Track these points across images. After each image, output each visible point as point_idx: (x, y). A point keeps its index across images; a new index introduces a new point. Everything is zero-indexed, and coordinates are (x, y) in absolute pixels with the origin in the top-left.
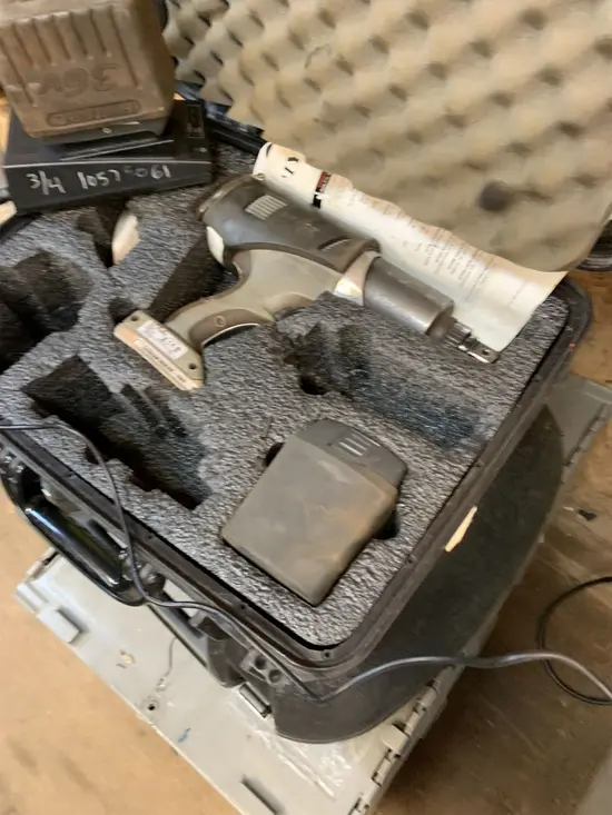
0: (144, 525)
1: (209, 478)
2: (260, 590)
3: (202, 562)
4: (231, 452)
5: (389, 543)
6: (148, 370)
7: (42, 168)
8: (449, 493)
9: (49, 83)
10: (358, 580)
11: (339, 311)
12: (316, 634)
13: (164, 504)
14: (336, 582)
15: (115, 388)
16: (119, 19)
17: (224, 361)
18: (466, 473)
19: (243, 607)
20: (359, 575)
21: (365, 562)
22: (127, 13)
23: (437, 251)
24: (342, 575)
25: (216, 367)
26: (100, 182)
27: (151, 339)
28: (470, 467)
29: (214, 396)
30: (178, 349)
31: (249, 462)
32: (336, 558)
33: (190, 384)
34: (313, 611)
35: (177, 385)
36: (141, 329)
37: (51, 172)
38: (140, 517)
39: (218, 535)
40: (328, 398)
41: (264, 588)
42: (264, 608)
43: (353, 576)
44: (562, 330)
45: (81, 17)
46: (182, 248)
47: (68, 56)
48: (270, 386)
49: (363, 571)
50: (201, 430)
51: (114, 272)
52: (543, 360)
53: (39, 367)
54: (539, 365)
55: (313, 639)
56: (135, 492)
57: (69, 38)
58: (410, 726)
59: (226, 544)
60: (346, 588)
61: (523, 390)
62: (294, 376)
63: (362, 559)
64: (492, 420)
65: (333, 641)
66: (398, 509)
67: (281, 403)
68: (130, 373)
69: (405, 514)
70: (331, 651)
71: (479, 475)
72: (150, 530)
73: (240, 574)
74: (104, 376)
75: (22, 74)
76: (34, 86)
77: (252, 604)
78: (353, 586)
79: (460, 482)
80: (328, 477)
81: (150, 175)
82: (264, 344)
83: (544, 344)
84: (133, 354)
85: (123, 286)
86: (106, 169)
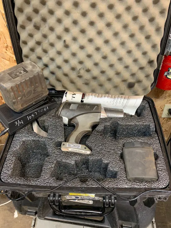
5: (159, 159)
7: (18, 119)
8: (159, 144)
9: (23, 96)
10: (161, 169)
11: (107, 120)
12: (163, 185)
13: (110, 180)
14: (157, 173)
17: (93, 143)
18: (159, 138)
20: (160, 168)
21: (158, 165)
23: (115, 101)
24: (157, 170)
26: (32, 117)
27: (71, 147)
30: (79, 146)
31: (119, 161)
33: (89, 152)
34: (159, 181)
35: (86, 154)
36: (67, 146)
37: (20, 120)
39: (127, 179)
41: (146, 183)
42: (150, 187)
48: (108, 142)
50: (102, 160)
52: (151, 112)
55: (164, 187)
60: (160, 173)
64: (153, 127)
65: (167, 184)
67: (113, 145)
68: (74, 157)
70: (169, 186)
73: (138, 184)
76: (19, 98)
77: (147, 188)
78: (161, 171)
79: (159, 141)
81: (44, 110)
82: (98, 135)
84: (71, 152)
85: (54, 139)
86: (33, 113)
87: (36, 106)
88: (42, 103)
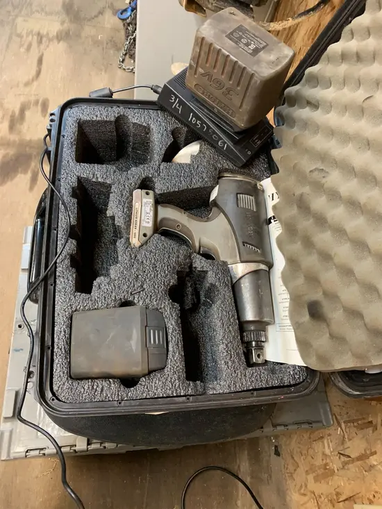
0: (55, 278)
1: (95, 286)
2: (61, 349)
3: (56, 315)
4: (114, 286)
5: (122, 387)
6: (128, 219)
7: (179, 98)
8: (164, 395)
9: (207, 75)
10: (95, 387)
12: (59, 387)
13: (70, 278)
14: (87, 379)
15: (109, 213)
16: (253, 81)
18: (181, 396)
19: (49, 348)
20: (97, 386)
21: (105, 384)
22: (259, 82)
24: (93, 378)
25: (151, 246)
26: (196, 124)
27: (143, 208)
28: (185, 396)
29: (136, 256)
30: (148, 222)
31: (115, 297)
32: (96, 370)
33: (135, 241)
34: (67, 379)
35: (131, 236)
36: (145, 200)
37: (181, 102)
38: (57, 274)
39: (72, 311)
40: (173, 305)
41: (63, 350)
42: (55, 357)
43: (96, 383)
44: (290, 386)
45: (240, 66)
46: (197, 183)
47: (222, 73)
48: (159, 276)
49: (101, 386)
51: (163, 165)
52: (267, 389)
53: (94, 175)
54: (261, 389)
55: (55, 388)
56: (67, 262)
57: (228, 69)
58: (93, 447)
59: (71, 318)
60: (87, 384)
61: (244, 391)
62: (173, 282)
63: (105, 381)
64: (218, 387)
65: (60, 397)
66: (141, 380)
67: (154, 287)
68: (120, 214)
69: (141, 384)
71: (183, 402)
72: (55, 282)
73: (62, 335)
74: (111, 204)
75: (200, 62)
76: (200, 70)
77: (52, 352)
78: (91, 387)
79: (174, 397)
80: (129, 338)
81: (218, 142)
83: (276, 383)
84: (130, 207)
85: (159, 175)
86: (203, 122)
87: (217, 120)
88: (226, 128)
